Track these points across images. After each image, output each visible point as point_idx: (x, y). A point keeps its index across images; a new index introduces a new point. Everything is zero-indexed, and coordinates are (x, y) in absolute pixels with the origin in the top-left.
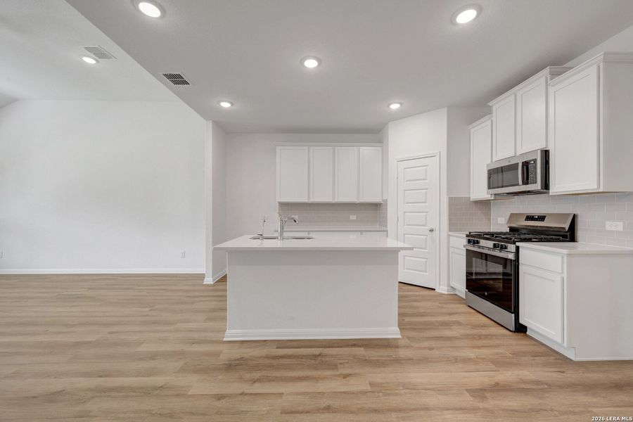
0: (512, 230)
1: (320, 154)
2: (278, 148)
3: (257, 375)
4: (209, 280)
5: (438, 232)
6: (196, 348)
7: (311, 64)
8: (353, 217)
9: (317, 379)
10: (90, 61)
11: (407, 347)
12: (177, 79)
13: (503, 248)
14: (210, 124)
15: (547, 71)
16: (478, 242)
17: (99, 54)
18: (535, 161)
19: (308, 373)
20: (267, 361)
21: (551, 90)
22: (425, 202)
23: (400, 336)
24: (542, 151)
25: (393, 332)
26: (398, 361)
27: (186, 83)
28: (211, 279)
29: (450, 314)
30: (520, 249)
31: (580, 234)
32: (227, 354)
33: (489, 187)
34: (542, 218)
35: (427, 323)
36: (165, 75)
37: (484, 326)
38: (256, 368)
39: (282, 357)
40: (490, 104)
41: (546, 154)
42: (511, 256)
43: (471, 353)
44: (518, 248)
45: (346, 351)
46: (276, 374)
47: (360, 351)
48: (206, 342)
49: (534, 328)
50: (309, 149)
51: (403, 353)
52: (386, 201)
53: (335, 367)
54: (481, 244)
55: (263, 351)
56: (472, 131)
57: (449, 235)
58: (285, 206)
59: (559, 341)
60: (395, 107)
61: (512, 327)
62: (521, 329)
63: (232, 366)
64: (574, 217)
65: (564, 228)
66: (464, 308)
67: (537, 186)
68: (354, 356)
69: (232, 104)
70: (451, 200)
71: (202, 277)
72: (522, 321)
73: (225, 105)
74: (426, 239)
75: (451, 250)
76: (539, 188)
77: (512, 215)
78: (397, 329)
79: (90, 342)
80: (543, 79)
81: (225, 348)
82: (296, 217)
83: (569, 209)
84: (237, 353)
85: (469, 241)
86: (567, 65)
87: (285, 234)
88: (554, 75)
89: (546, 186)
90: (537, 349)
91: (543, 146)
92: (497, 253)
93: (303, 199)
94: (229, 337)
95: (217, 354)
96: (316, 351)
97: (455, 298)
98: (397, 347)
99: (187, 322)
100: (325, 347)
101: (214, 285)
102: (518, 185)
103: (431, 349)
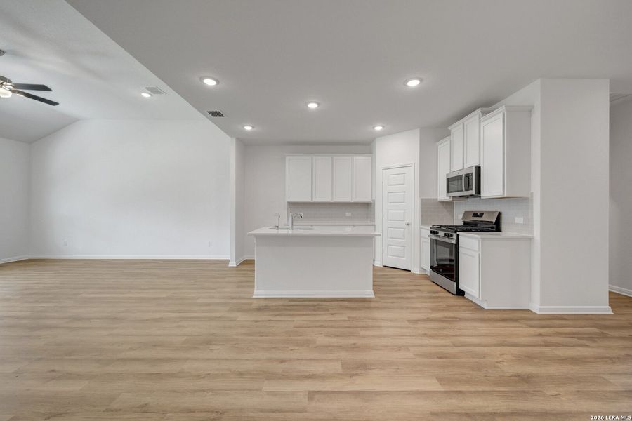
0: (466, 224)
1: (321, 163)
2: (287, 158)
3: (277, 313)
4: (233, 264)
5: (413, 226)
6: (235, 301)
7: (313, 106)
8: (348, 214)
9: (315, 315)
10: (146, 95)
11: (376, 302)
12: (216, 114)
13: (450, 236)
14: (234, 140)
15: (479, 111)
16: (437, 233)
17: (154, 91)
18: (472, 173)
19: (310, 313)
20: (283, 307)
21: (482, 124)
22: (404, 202)
23: (374, 296)
24: (476, 167)
25: (369, 293)
26: (369, 308)
27: (222, 116)
28: (235, 263)
29: (415, 285)
30: (460, 237)
31: (504, 226)
32: (255, 304)
33: (448, 192)
34: (481, 215)
35: (395, 290)
36: (209, 112)
37: (438, 292)
38: (277, 310)
39: (293, 305)
40: (449, 128)
41: (478, 169)
42: (454, 242)
43: (419, 305)
44: (458, 235)
45: (336, 303)
46: (289, 312)
47: (346, 304)
48: (240, 298)
49: (469, 292)
50: (312, 159)
51: (372, 305)
52: (374, 201)
53: (328, 310)
54: (439, 234)
55: (281, 303)
56: (439, 146)
57: (421, 229)
58: (293, 205)
59: (477, 296)
60: (378, 128)
61: (455, 292)
62: (460, 293)
63: (260, 309)
64: (500, 214)
65: (492, 222)
66: (429, 282)
67: (473, 192)
68: (341, 306)
69: (253, 127)
70: (422, 200)
71: (227, 262)
72: (460, 287)
73: (248, 128)
74: (404, 231)
75: (422, 239)
76: (474, 194)
77: (465, 212)
78: (373, 291)
79: (163, 298)
80: (478, 116)
81: (255, 301)
82: (302, 214)
83: (496, 208)
84: (263, 303)
85: (431, 232)
86: (493, 107)
87: (294, 227)
88: (484, 113)
89: (478, 192)
90: (467, 304)
91: (477, 164)
92: (446, 240)
93: (308, 199)
94: (257, 295)
95: (251, 304)
96: (315, 303)
97: (425, 277)
98: (370, 302)
99: (224, 288)
100: (322, 301)
101: (236, 267)
102: (462, 191)
103: (393, 303)
